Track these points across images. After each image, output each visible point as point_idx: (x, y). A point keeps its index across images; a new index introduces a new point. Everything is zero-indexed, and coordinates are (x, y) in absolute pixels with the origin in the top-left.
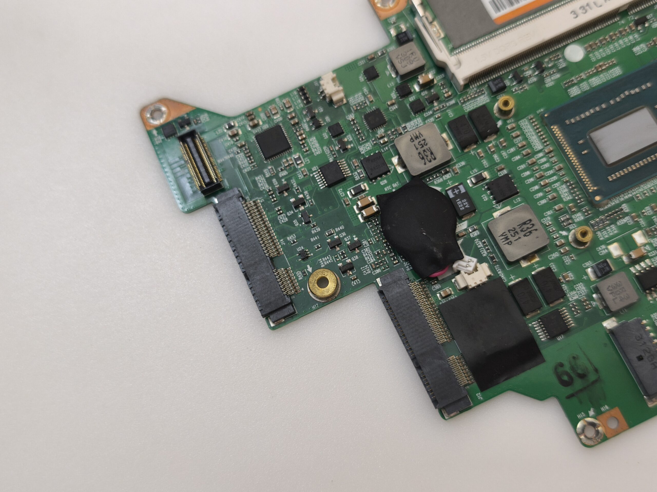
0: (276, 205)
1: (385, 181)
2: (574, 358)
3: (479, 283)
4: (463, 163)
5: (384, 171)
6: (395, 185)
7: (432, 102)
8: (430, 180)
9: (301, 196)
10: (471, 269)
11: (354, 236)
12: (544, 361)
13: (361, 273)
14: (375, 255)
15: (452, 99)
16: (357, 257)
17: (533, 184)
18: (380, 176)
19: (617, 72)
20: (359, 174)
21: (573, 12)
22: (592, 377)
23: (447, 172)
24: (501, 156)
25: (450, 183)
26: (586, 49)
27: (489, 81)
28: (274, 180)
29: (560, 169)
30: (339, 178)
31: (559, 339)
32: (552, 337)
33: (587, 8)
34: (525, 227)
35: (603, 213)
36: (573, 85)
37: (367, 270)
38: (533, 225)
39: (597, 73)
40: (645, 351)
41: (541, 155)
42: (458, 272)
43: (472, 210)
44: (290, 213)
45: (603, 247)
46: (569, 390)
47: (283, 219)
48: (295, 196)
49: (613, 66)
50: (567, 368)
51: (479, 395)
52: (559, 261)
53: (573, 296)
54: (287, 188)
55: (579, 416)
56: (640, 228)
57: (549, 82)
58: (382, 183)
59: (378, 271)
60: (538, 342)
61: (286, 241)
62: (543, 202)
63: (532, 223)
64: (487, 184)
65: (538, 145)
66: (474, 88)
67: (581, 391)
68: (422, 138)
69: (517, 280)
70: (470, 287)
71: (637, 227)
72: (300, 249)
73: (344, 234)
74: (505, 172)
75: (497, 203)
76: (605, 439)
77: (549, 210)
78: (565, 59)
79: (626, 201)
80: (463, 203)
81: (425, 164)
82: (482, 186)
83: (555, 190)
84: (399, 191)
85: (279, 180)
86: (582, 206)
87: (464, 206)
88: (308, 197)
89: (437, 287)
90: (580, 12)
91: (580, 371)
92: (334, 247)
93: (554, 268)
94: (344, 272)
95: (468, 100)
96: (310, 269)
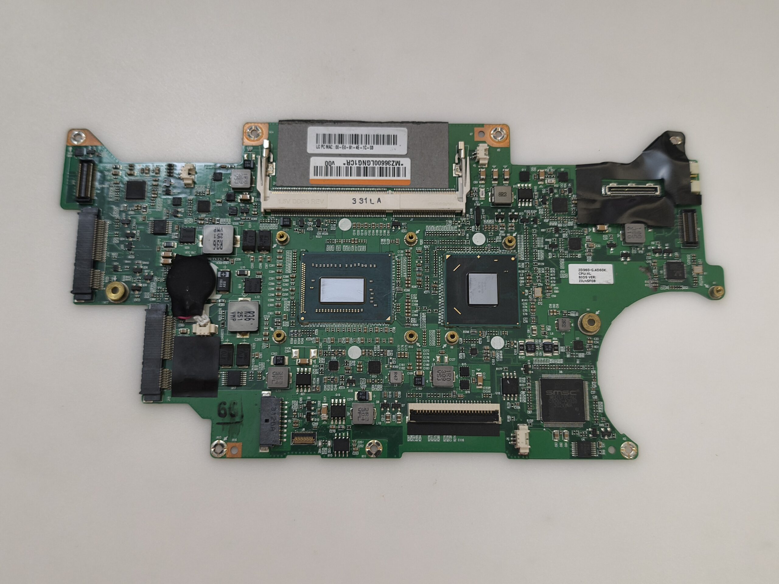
0: (116, 230)
1: (189, 248)
2: (234, 403)
3: (202, 334)
4: (240, 259)
5: (192, 241)
6: (192, 253)
7: (242, 213)
8: (215, 260)
9: (135, 232)
10: (202, 324)
11: (152, 272)
12: (216, 396)
13: (144, 295)
14: (157, 289)
15: (255, 217)
16: (146, 285)
17: (272, 292)
18: (187, 243)
19: (363, 248)
20: (175, 235)
21: (354, 200)
22: (237, 419)
23: (226, 260)
24: (263, 266)
25: (225, 267)
26: (353, 225)
27: (282, 217)
28: (124, 214)
29: (292, 291)
30: (162, 232)
31: (232, 388)
32: (229, 385)
33: (364, 201)
34: (249, 314)
35: (301, 328)
36: (332, 244)
37: (147, 296)
38: (254, 316)
39: (350, 244)
40: (272, 418)
41: (287, 277)
42: (195, 323)
43: (227, 289)
44: (122, 239)
45: (290, 348)
46: (220, 420)
47: (116, 241)
48: (131, 230)
49: (363, 244)
50: (227, 407)
51: (169, 398)
52: (259, 344)
53: (254, 368)
54: (129, 223)
55: (218, 437)
56: (317, 347)
57: (319, 235)
58: (186, 248)
59: (154, 299)
60: (219, 384)
61: (110, 255)
62: (272, 305)
63: (254, 314)
64: (245, 278)
65: (289, 270)
66: (272, 217)
67: (227, 423)
68: (222, 233)
69: (229, 343)
70: (197, 334)
71: (316, 346)
72: (115, 264)
73: (147, 267)
74: (261, 276)
75: (245, 292)
76: (224, 457)
77: (272, 311)
78: (337, 225)
79: (319, 328)
80: (223, 283)
81: (214, 249)
82: (242, 279)
83: (283, 302)
84: (193, 257)
85: (127, 215)
86: (292, 319)
87: (223, 285)
88: (138, 235)
89: (182, 325)
90: (358, 201)
91: (233, 412)
92: (136, 272)
93: (253, 346)
94: (134, 290)
95: (265, 222)
96: (115, 279)
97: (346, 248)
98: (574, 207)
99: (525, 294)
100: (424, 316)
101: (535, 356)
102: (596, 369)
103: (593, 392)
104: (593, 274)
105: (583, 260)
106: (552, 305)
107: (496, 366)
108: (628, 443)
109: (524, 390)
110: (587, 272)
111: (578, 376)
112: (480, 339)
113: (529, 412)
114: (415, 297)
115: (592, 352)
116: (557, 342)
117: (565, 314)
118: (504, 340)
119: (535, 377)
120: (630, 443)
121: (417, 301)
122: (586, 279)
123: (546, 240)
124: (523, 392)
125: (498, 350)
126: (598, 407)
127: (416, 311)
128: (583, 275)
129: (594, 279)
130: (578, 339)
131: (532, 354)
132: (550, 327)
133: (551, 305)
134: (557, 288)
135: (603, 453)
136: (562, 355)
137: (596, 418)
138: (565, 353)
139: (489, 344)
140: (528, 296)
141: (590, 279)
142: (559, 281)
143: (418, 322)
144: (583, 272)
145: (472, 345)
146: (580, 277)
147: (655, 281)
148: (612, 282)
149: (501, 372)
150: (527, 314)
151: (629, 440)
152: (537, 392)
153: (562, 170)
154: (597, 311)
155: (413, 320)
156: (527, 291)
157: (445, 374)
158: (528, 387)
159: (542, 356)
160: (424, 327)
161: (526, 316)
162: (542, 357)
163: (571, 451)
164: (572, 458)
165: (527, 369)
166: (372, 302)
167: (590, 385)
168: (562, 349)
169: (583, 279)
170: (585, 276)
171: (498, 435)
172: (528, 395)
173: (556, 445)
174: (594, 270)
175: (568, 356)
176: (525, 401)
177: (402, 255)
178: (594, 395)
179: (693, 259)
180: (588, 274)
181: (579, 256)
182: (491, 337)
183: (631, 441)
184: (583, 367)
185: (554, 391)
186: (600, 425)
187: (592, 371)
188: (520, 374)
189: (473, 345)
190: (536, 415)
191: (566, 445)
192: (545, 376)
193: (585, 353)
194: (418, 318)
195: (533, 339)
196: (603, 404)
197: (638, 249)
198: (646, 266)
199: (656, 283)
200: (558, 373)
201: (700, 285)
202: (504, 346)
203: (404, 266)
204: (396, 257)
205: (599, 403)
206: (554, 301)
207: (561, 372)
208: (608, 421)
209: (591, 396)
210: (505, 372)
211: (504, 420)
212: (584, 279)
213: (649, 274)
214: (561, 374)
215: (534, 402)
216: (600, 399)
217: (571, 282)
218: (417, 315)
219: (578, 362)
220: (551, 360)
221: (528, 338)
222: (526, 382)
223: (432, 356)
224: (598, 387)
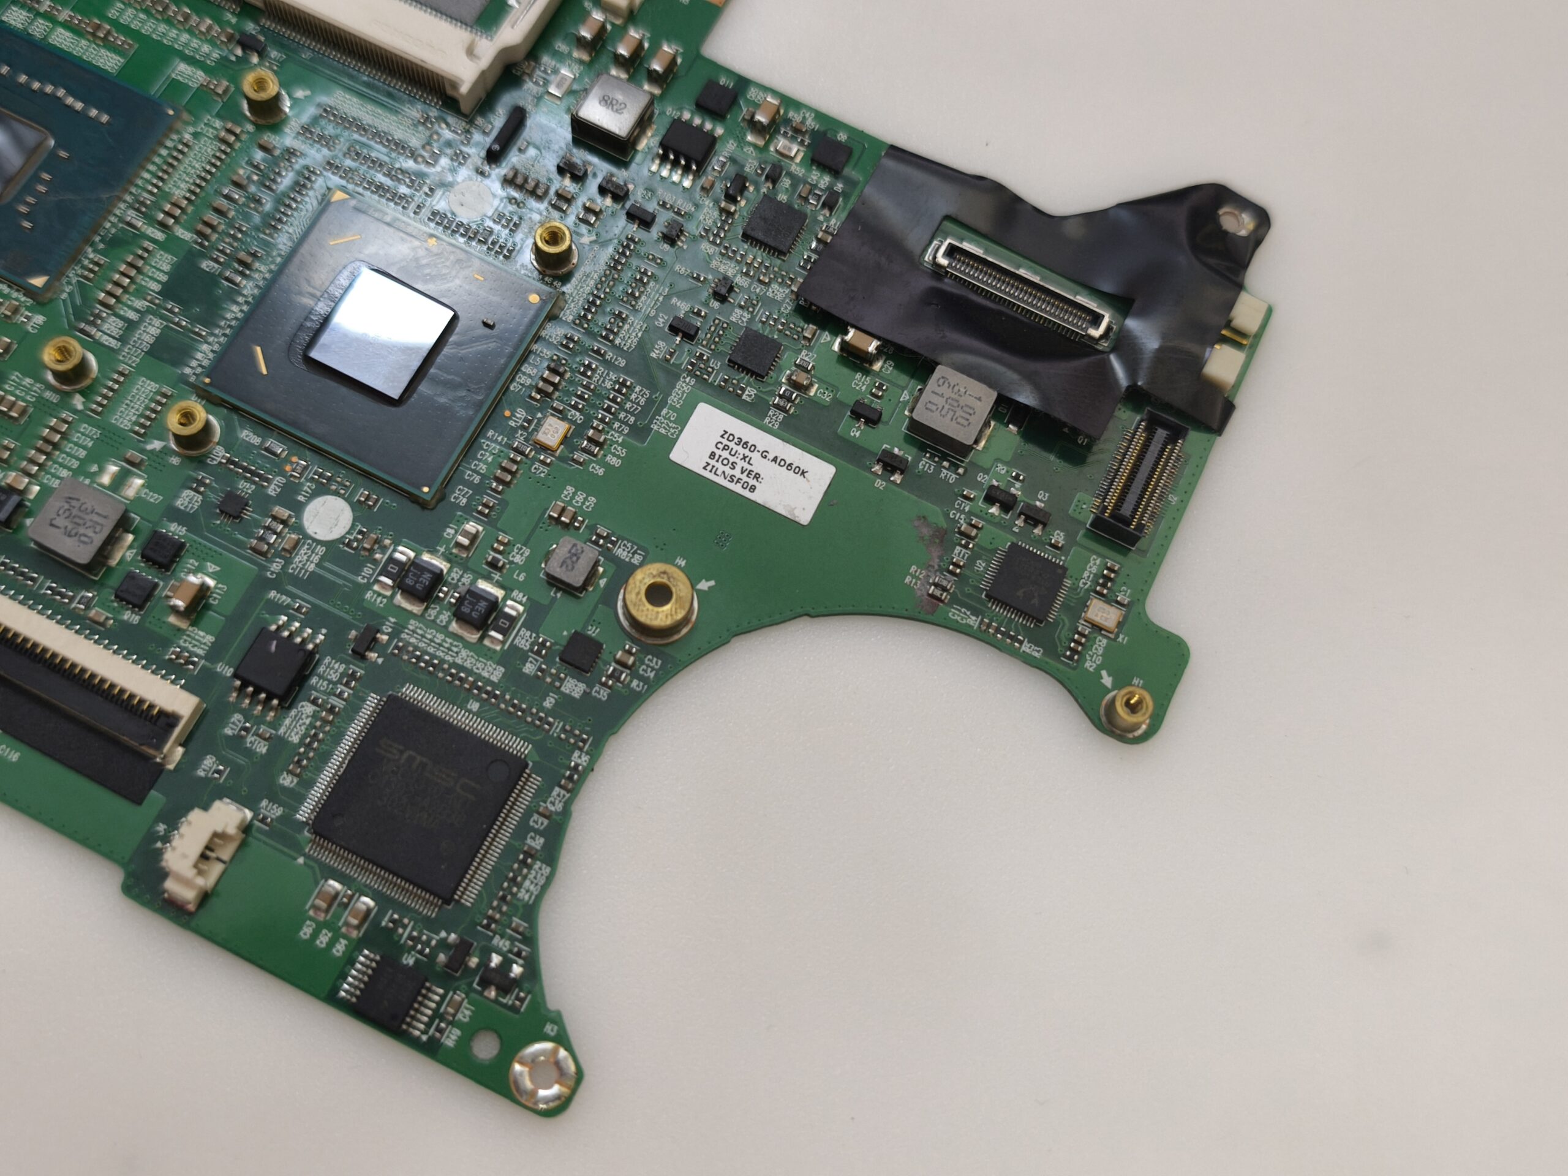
39: (82, 32)
97: (62, 39)
98: (814, 251)
99: (510, 418)
100: (152, 329)
101: (421, 617)
102: (595, 753)
103: (538, 822)
104: (759, 464)
105: (754, 413)
106: (575, 494)
107: (277, 584)
108: (555, 1052)
109: (314, 702)
110: (747, 452)
111: (518, 746)
112: (280, 480)
113: (287, 781)
114: (164, 262)
115: (613, 693)
116: (521, 608)
117: (599, 536)
118: (355, 520)
119: (375, 680)
120: (563, 1053)
121: (164, 278)
122: (728, 471)
123: (674, 300)
124: (308, 709)
125: (314, 540)
126: (525, 877)
127: (140, 304)
128: (725, 454)
129: (752, 482)
130: (592, 632)
131: (416, 609)
132: (527, 552)
133: (570, 489)
134: (622, 452)
135: (451, 1038)
136: (511, 658)
137: (498, 909)
138: (523, 657)
139: (298, 508)
140: (514, 430)
141: (744, 477)
142: (640, 431)
143: (123, 339)
144: (732, 445)
145: (242, 484)
146: (712, 455)
147: (944, 583)
148: (804, 517)
149: (277, 609)
150: (477, 479)
151: (562, 1039)
152: (354, 731)
153: (842, 137)
154: (707, 580)
155: (113, 325)
156: (521, 413)
157: (88, 517)
158: (334, 701)
159: (446, 627)
160: (130, 358)
161: (469, 484)
162: (444, 629)
163: (343, 977)
164: (331, 998)
165: (369, 640)
166: (23, 209)
167: (542, 793)
168: (523, 639)
169: (719, 465)
170: (732, 459)
171: (137, 799)
172: (318, 724)
173: (306, 932)
174: (771, 456)
175: (529, 668)
176: (295, 739)
177: (211, 132)
178: (537, 832)
179: (1104, 576)
180: (744, 458)
181: (750, 394)
182: (322, 490)
183: (569, 1049)
184: (557, 728)
185: (411, 753)
186: (497, 941)
187: (576, 754)
188: (333, 646)
189: (245, 488)
190: (301, 799)
191: (340, 948)
192: (410, 692)
193: (591, 686)
194: (131, 326)
195: (449, 560)
196: (549, 879)
197: (946, 464)
198: (943, 523)
199: (944, 589)
200: (462, 706)
201: (1087, 665)
202: (340, 540)
203: (194, 164)
204: (191, 129)
205: (538, 864)
206: (588, 484)
207: (475, 706)
208: (530, 939)
209: (523, 830)
210: (291, 619)
211: (190, 761)
212: (721, 468)
213: (936, 552)
214: (470, 711)
215: (325, 757)
216: (551, 855)
217: (677, 455)
218: (132, 315)
219: (549, 703)
220: (464, 653)
221: (433, 551)
222: (339, 682)
223: (98, 456)
224: (566, 813)
